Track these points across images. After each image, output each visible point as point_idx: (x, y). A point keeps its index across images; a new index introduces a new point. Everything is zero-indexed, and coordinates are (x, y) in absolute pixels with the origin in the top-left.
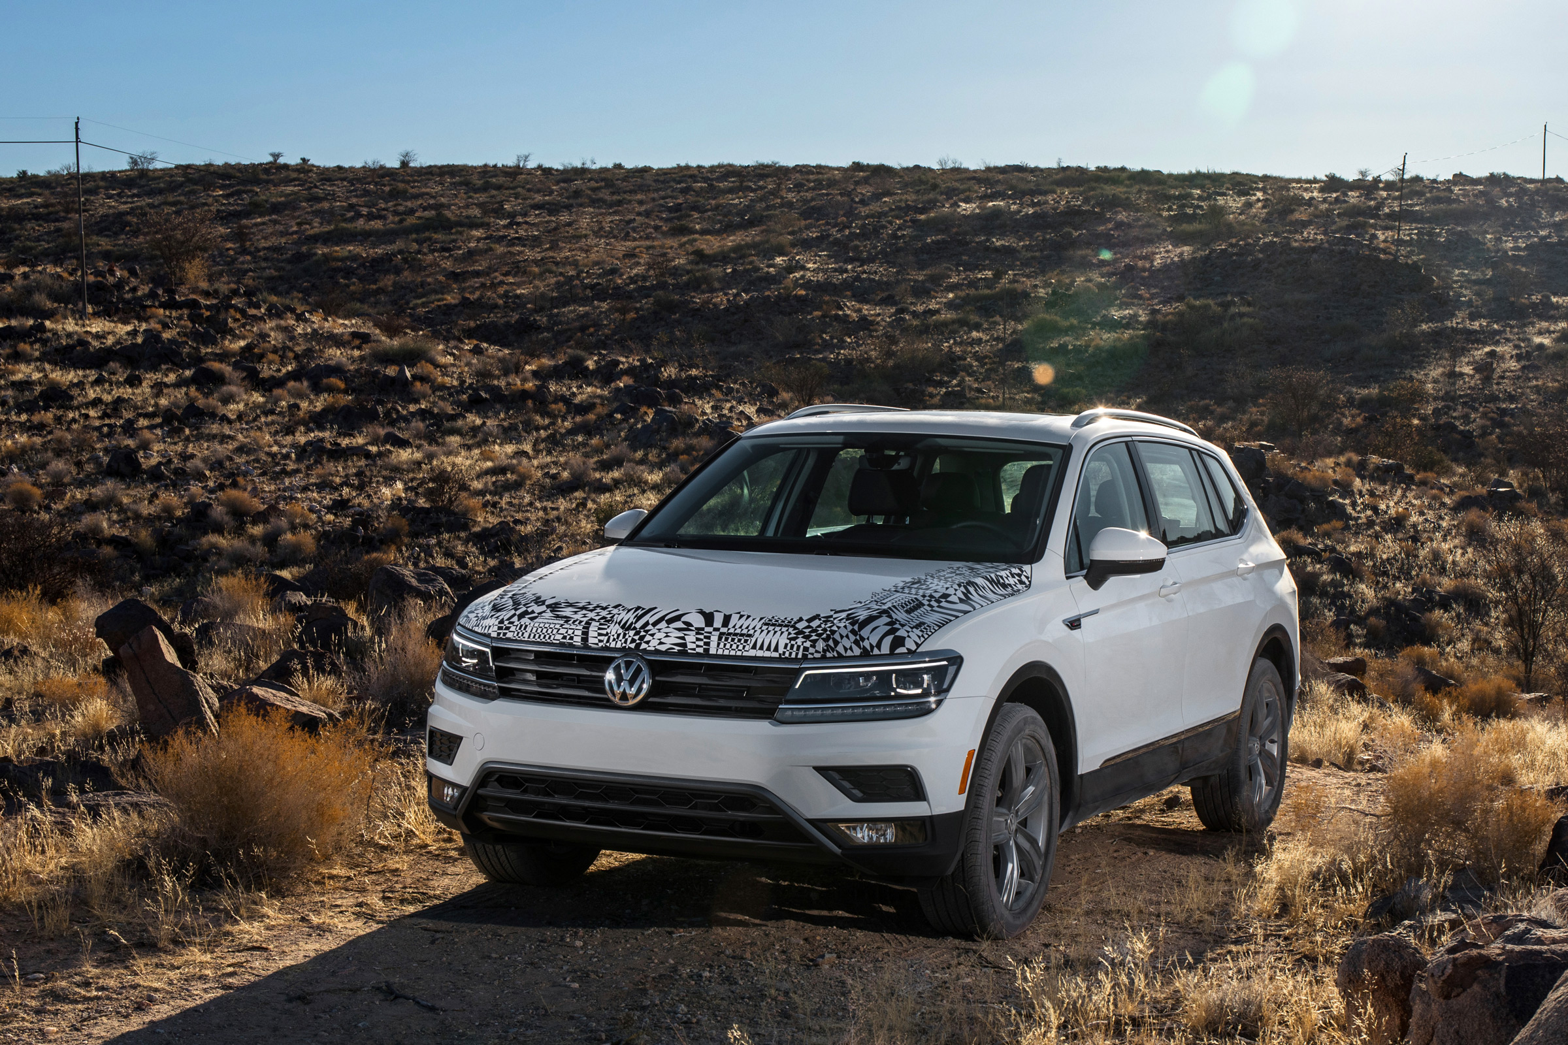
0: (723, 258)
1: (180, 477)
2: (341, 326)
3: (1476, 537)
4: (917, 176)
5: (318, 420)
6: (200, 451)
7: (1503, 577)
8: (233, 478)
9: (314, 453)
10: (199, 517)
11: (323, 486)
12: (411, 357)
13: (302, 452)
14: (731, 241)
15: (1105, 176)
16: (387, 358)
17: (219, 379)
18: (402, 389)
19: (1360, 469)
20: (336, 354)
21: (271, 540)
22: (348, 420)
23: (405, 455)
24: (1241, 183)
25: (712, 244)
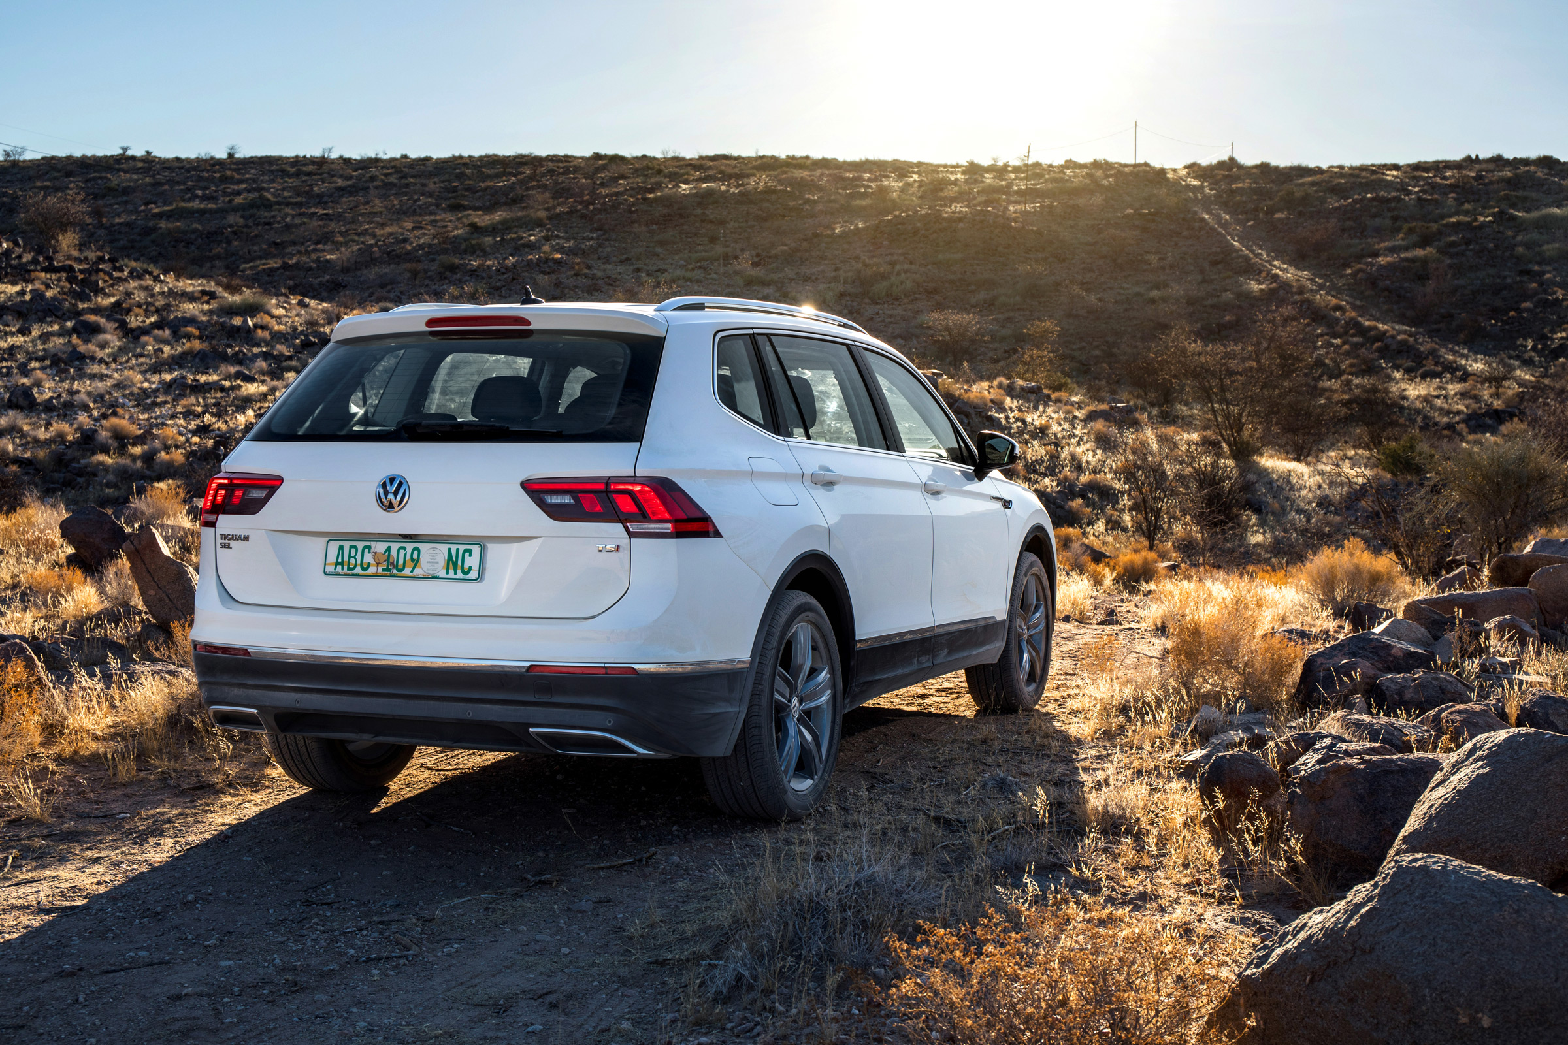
0: (493, 230)
1: (66, 408)
2: (190, 285)
3: (1104, 442)
4: (646, 166)
5: (177, 362)
6: (83, 387)
7: (1128, 473)
8: (112, 408)
9: (178, 389)
10: (88, 440)
11: (188, 414)
12: (252, 309)
13: (168, 387)
14: (498, 216)
15: (793, 163)
16: (232, 311)
17: (96, 329)
18: (246, 335)
19: (1010, 391)
20: (190, 308)
21: (149, 458)
22: (204, 361)
23: (252, 389)
24: (901, 169)
25: (484, 220)
